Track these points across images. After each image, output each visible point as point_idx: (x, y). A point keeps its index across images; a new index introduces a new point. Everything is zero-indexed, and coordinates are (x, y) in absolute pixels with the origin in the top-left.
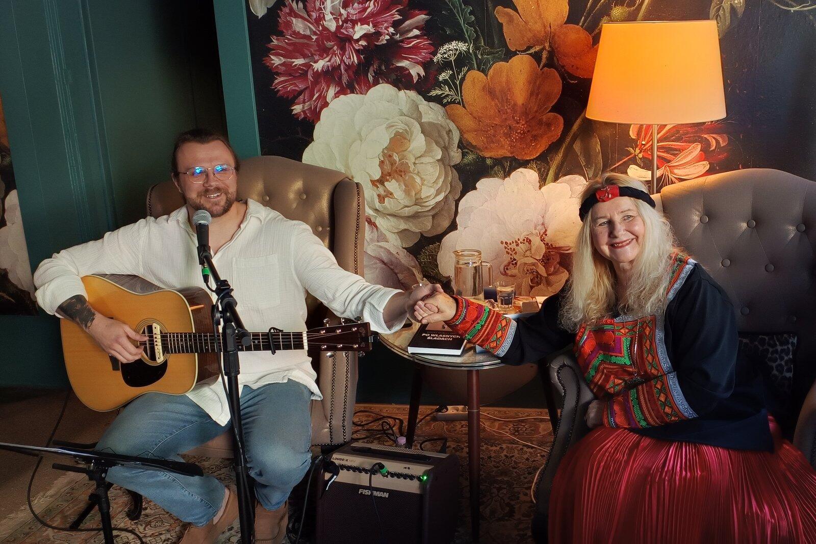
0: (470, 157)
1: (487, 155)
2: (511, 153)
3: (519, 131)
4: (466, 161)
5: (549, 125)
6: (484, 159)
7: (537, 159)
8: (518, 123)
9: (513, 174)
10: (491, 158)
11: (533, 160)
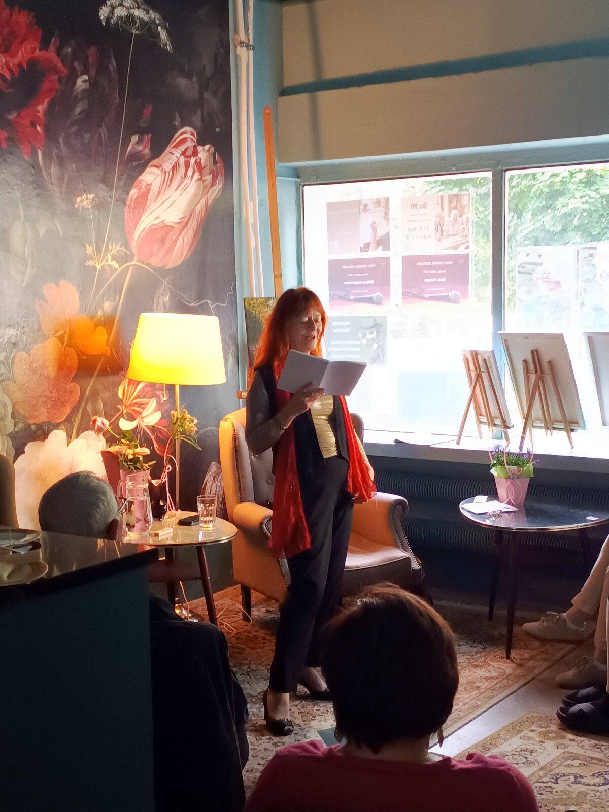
0: (20, 425)
1: (32, 422)
2: (48, 418)
3: (52, 399)
4: (17, 429)
5: (71, 392)
6: (30, 425)
7: (65, 421)
8: (52, 393)
9: (51, 436)
10: (34, 424)
11: (62, 422)
